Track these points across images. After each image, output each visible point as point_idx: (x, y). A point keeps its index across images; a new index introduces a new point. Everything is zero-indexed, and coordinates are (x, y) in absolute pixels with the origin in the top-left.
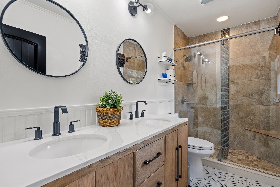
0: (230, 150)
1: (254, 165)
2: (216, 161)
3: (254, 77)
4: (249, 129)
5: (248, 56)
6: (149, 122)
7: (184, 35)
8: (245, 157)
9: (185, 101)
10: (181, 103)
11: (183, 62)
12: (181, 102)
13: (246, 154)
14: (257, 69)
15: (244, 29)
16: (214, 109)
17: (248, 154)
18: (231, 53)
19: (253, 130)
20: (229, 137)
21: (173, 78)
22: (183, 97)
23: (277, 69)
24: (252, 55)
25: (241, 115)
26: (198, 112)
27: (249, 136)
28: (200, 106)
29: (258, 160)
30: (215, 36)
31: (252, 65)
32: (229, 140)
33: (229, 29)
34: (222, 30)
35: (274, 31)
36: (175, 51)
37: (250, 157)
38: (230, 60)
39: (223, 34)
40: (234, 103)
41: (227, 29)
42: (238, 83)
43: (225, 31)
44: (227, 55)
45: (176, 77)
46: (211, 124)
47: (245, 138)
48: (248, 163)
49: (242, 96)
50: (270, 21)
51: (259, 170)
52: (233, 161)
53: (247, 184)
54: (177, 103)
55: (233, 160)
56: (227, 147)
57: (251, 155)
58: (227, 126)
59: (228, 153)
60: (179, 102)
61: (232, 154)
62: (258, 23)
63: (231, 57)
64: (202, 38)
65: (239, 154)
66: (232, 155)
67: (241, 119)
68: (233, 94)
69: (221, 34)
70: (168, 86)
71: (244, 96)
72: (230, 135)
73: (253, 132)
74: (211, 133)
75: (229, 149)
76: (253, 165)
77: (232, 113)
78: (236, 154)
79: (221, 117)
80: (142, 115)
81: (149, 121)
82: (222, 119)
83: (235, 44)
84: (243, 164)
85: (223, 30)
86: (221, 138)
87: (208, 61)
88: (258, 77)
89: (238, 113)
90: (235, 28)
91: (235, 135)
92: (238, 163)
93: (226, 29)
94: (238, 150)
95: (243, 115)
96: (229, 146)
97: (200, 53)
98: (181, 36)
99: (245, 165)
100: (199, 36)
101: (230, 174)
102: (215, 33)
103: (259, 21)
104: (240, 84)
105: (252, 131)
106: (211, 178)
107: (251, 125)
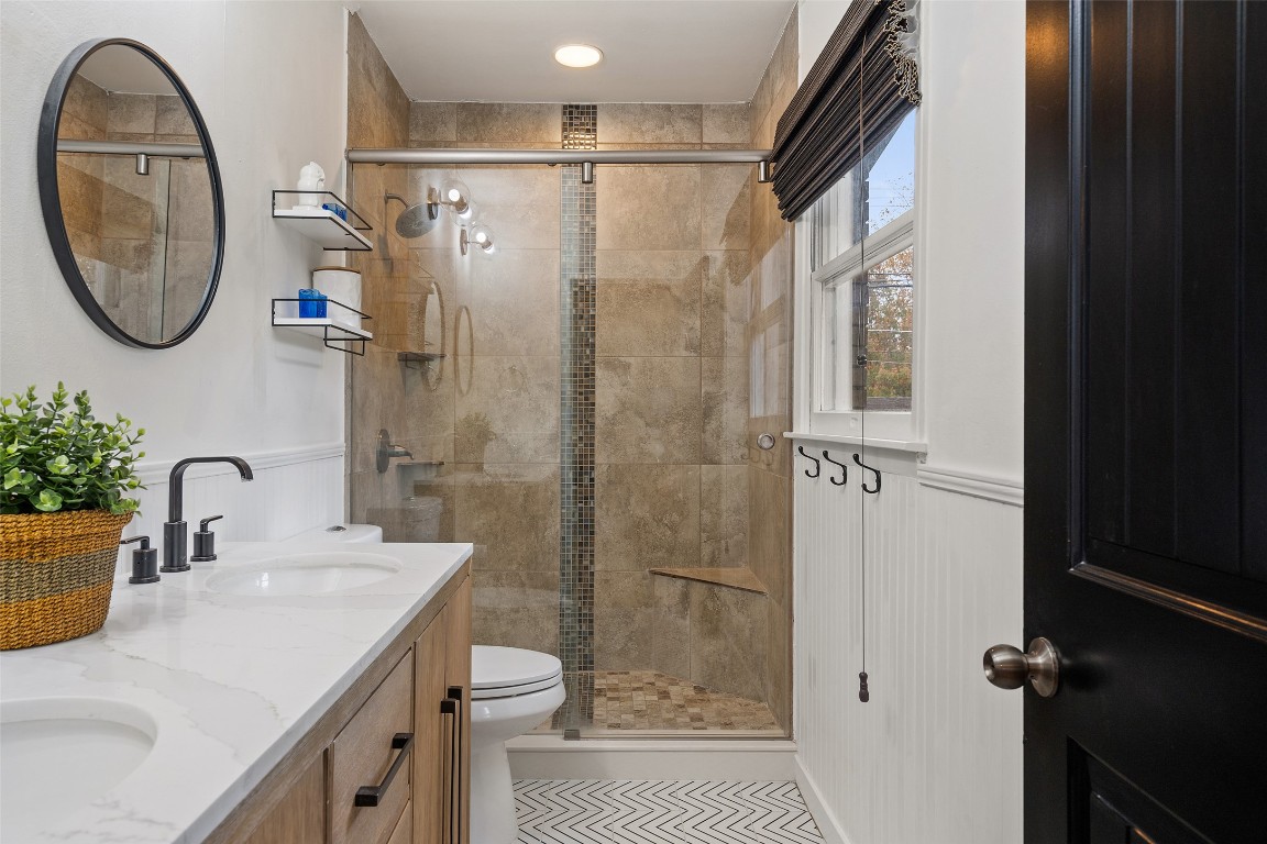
0: (597, 682)
1: (692, 719)
2: (556, 741)
3: (682, 343)
4: (666, 570)
5: (664, 249)
6: (265, 584)
7: (392, 82)
8: (655, 698)
9: (397, 455)
10: (375, 466)
11: (386, 234)
12: (373, 458)
13: (658, 684)
14: (692, 309)
15: (648, 125)
16: (530, 491)
17: (663, 679)
18: (601, 224)
19: (680, 572)
20: (591, 621)
21: (353, 323)
22: (384, 432)
23: (748, 316)
24: (677, 248)
25: (639, 512)
26: (457, 513)
27: (665, 601)
28: (462, 478)
29: (699, 696)
30: (538, 129)
31: (676, 291)
32: (591, 633)
33: (595, 107)
34: (565, 107)
35: (759, 166)
36: (351, 162)
37: (673, 690)
38: (597, 254)
39: (571, 124)
40: (613, 460)
41: (588, 107)
42: (627, 367)
43: (579, 116)
44: (586, 231)
45: (368, 317)
46: (514, 567)
47: (651, 610)
48: (670, 719)
49: (641, 422)
50: (733, 120)
51: (711, 731)
52: (618, 726)
53: (681, 804)
54: (358, 469)
55: (618, 721)
56: (585, 668)
57: (673, 683)
58: (586, 568)
59: (591, 695)
60: (365, 462)
61: (609, 694)
62: (694, 113)
63: (602, 242)
64: (479, 119)
65: (634, 690)
66: (610, 699)
67: (636, 530)
68: (608, 414)
69: (564, 124)
70: (317, 366)
71: (647, 425)
72: (596, 611)
73: (680, 583)
74: (517, 611)
75: (592, 678)
76: (688, 720)
77: (604, 507)
78: (622, 694)
79: (558, 527)
80: (205, 548)
81: (266, 576)
82: (563, 538)
83: (617, 186)
84: (657, 728)
85: (571, 106)
86: (558, 631)
87: (487, 244)
88: (696, 342)
89: (627, 504)
90: (620, 111)
91: (614, 605)
92: (638, 726)
93: (583, 106)
94: (625, 673)
95: (640, 511)
96: (592, 662)
97: (461, 199)
98: (380, 83)
99: (665, 728)
100: (464, 106)
101: (616, 785)
102: (538, 113)
103: (698, 107)
104: (633, 370)
105: (674, 576)
106: (547, 828)
107: (671, 551)
